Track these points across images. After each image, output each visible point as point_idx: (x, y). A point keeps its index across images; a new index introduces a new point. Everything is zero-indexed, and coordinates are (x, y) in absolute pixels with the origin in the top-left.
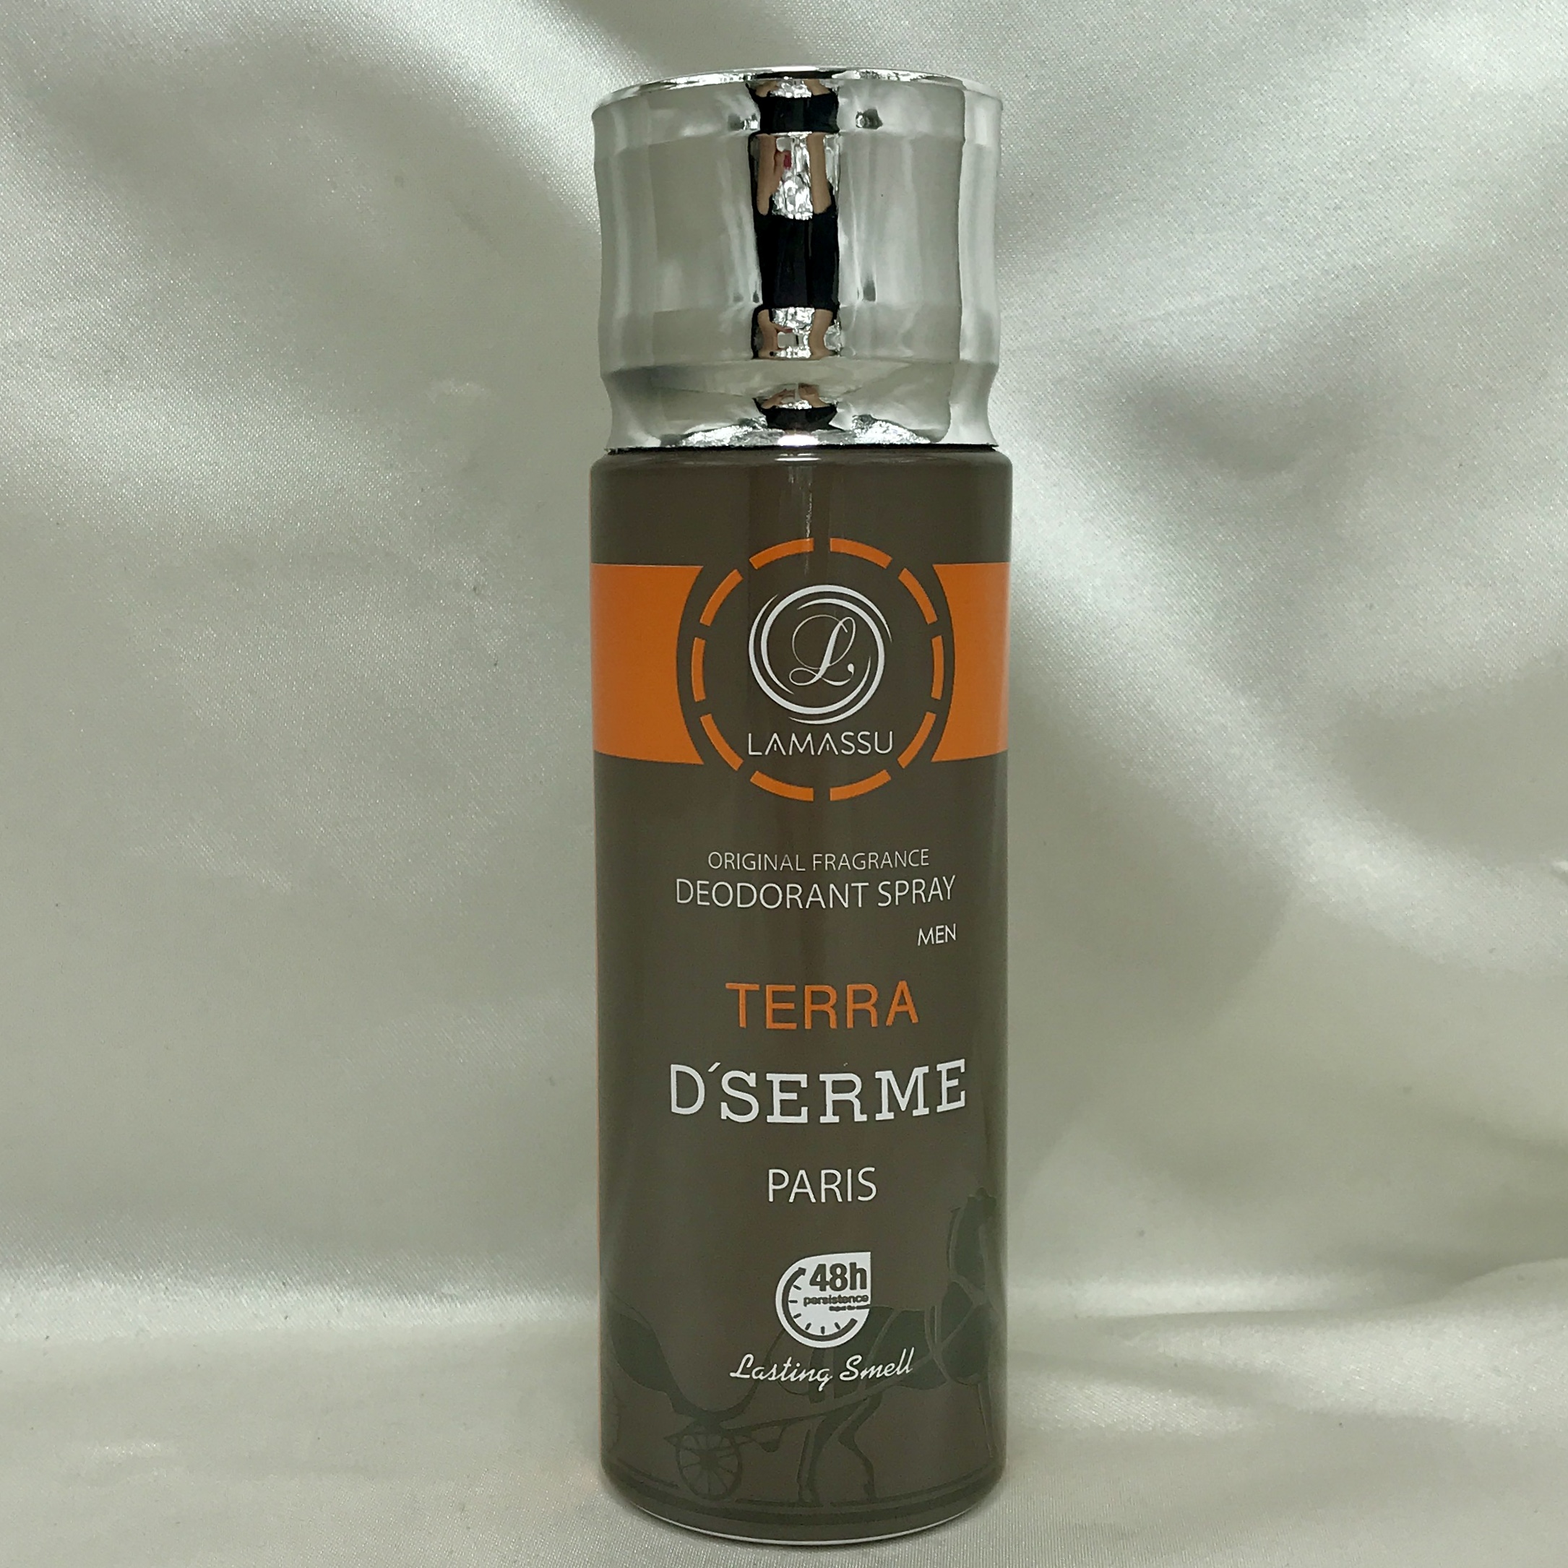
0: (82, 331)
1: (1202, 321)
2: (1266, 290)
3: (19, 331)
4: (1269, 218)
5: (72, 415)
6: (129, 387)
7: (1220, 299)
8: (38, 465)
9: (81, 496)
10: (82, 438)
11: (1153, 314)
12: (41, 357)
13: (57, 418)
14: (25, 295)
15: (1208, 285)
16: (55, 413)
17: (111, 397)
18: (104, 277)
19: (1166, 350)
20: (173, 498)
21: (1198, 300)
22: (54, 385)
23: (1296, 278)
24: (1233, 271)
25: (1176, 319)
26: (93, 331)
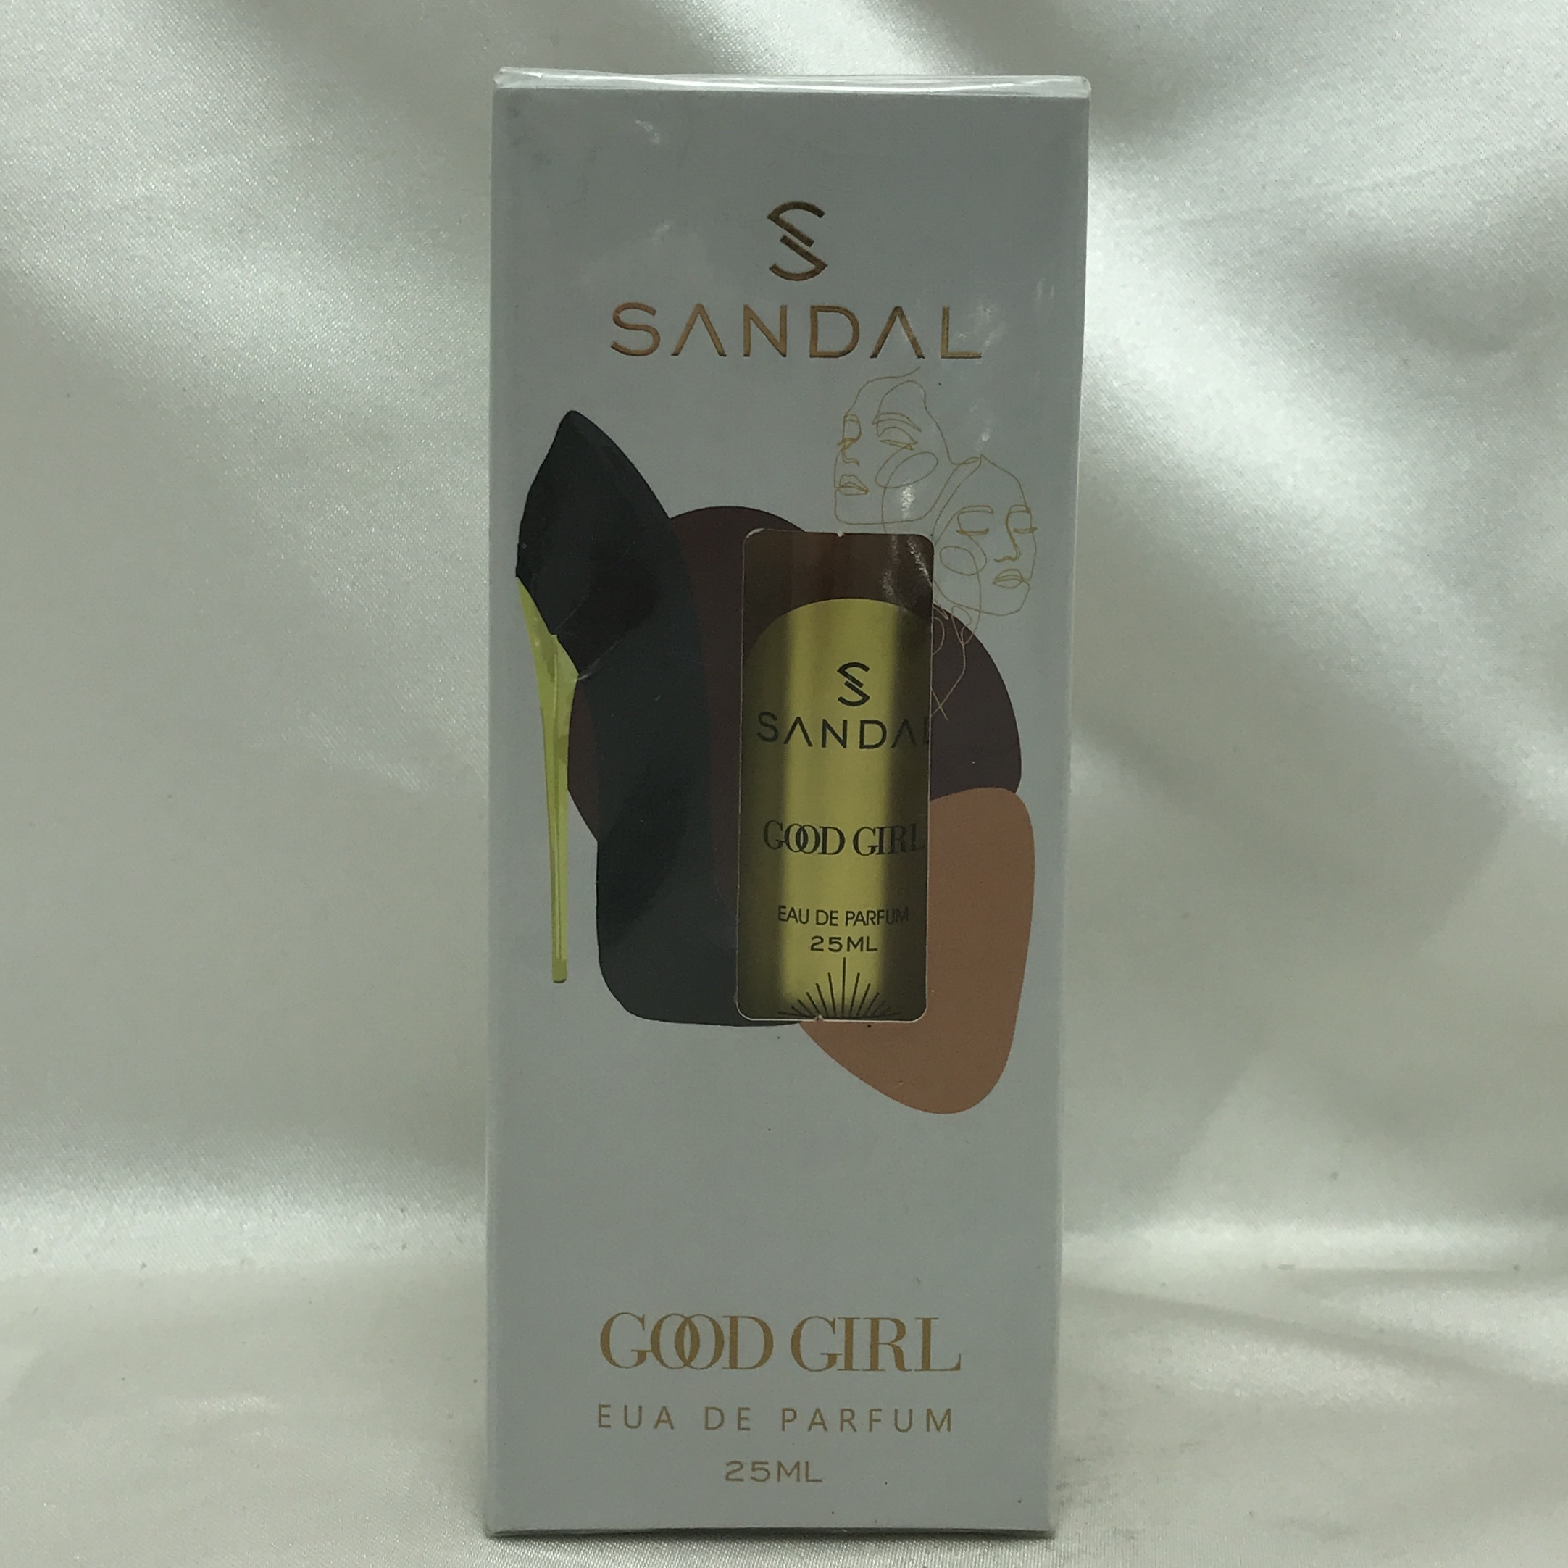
0: (217, 189)
1: (1413, 193)
2: (1482, 160)
3: (150, 187)
4: (1482, 84)
5: (204, 276)
6: (265, 249)
7: (1432, 170)
8: (165, 328)
9: (210, 361)
10: (213, 300)
11: (1360, 184)
12: (172, 214)
13: (187, 279)
14: (158, 149)
15: (1418, 154)
16: (186, 273)
17: (245, 258)
18: (241, 133)
19: (1374, 222)
20: (308, 365)
21: (1410, 170)
22: (185, 244)
23: (1515, 149)
24: (1446, 140)
25: (1384, 189)
26: (228, 189)
